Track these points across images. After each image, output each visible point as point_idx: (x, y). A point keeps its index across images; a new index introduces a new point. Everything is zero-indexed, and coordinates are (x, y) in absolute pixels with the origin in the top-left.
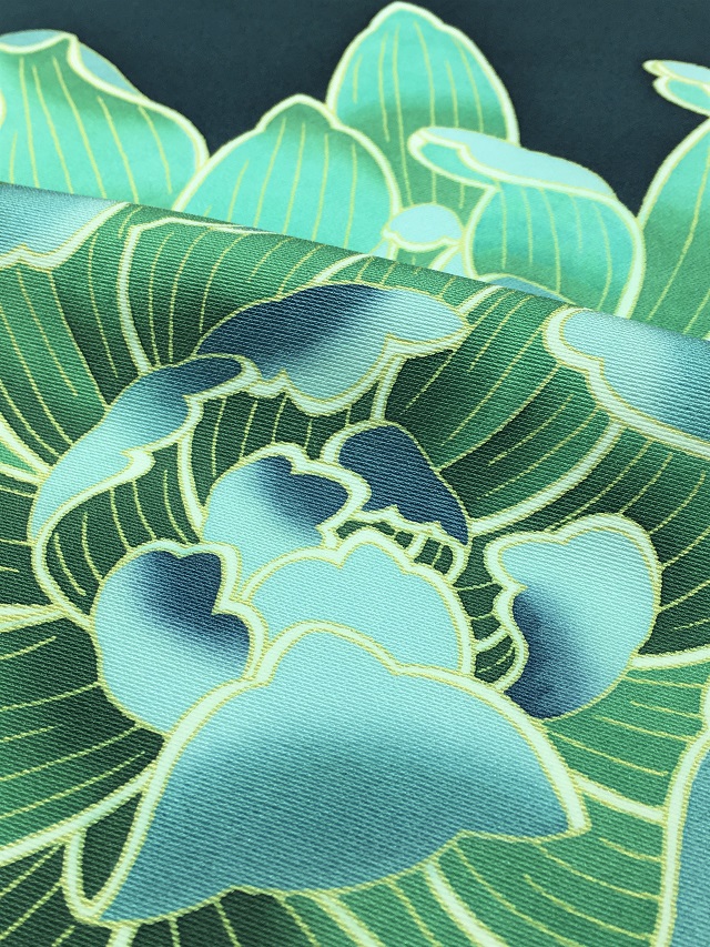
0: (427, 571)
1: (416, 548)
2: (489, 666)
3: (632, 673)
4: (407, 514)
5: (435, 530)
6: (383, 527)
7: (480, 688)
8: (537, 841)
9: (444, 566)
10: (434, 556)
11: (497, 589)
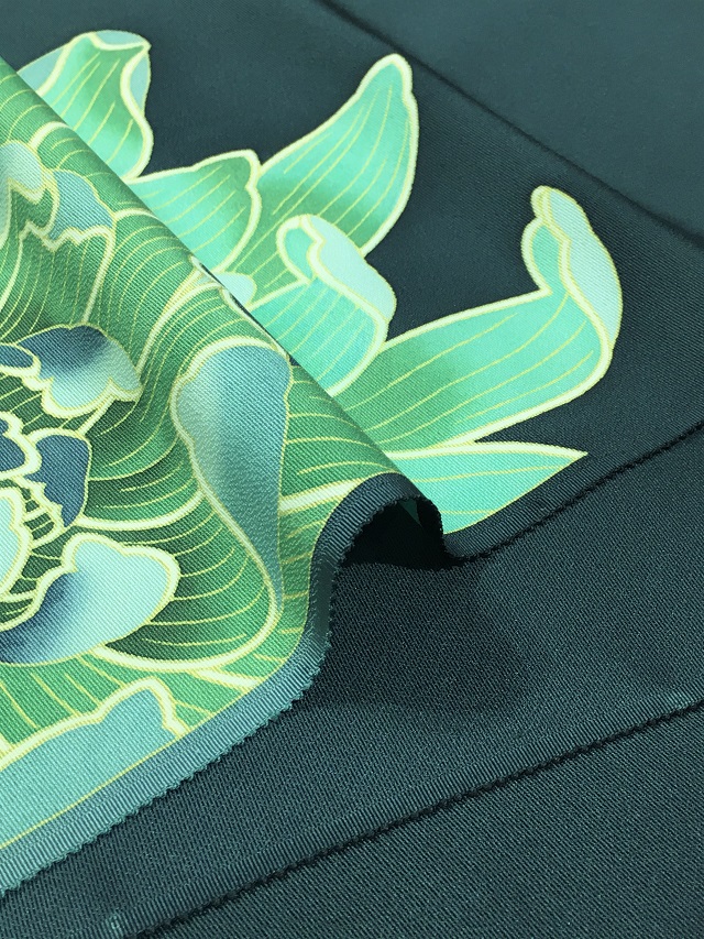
0: (26, 533)
1: (34, 515)
4: (48, 494)
5: (54, 511)
6: (26, 493)
9: (38, 535)
10: (39, 526)
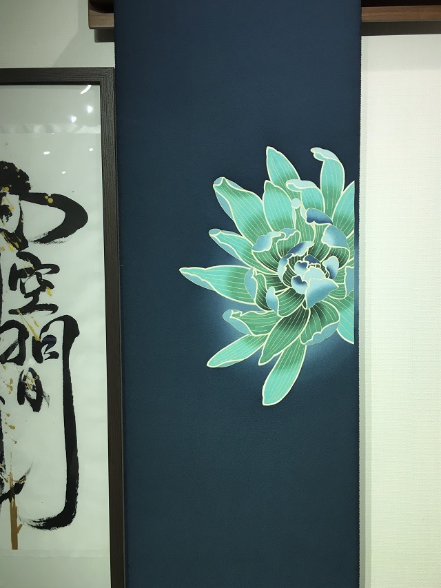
0: (317, 268)
1: (316, 266)
2: (327, 276)
3: (339, 271)
6: (312, 265)
7: (327, 278)
8: (335, 289)
9: (319, 267)
11: (324, 267)
